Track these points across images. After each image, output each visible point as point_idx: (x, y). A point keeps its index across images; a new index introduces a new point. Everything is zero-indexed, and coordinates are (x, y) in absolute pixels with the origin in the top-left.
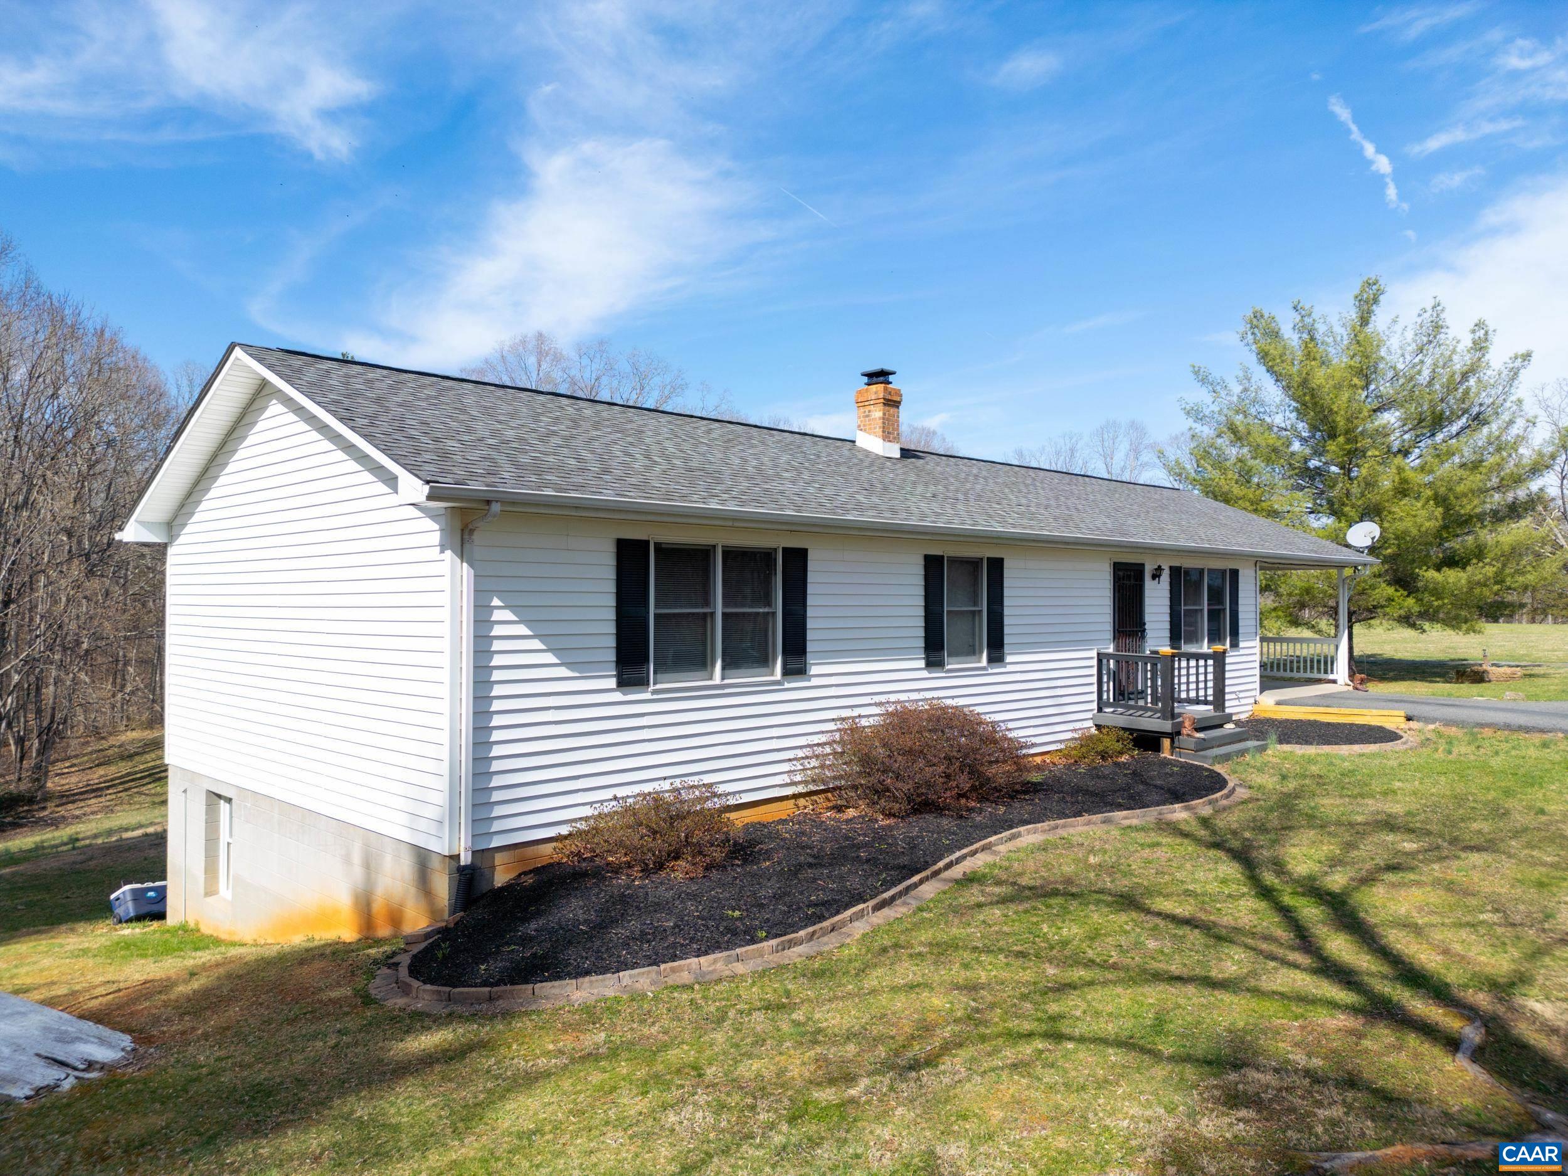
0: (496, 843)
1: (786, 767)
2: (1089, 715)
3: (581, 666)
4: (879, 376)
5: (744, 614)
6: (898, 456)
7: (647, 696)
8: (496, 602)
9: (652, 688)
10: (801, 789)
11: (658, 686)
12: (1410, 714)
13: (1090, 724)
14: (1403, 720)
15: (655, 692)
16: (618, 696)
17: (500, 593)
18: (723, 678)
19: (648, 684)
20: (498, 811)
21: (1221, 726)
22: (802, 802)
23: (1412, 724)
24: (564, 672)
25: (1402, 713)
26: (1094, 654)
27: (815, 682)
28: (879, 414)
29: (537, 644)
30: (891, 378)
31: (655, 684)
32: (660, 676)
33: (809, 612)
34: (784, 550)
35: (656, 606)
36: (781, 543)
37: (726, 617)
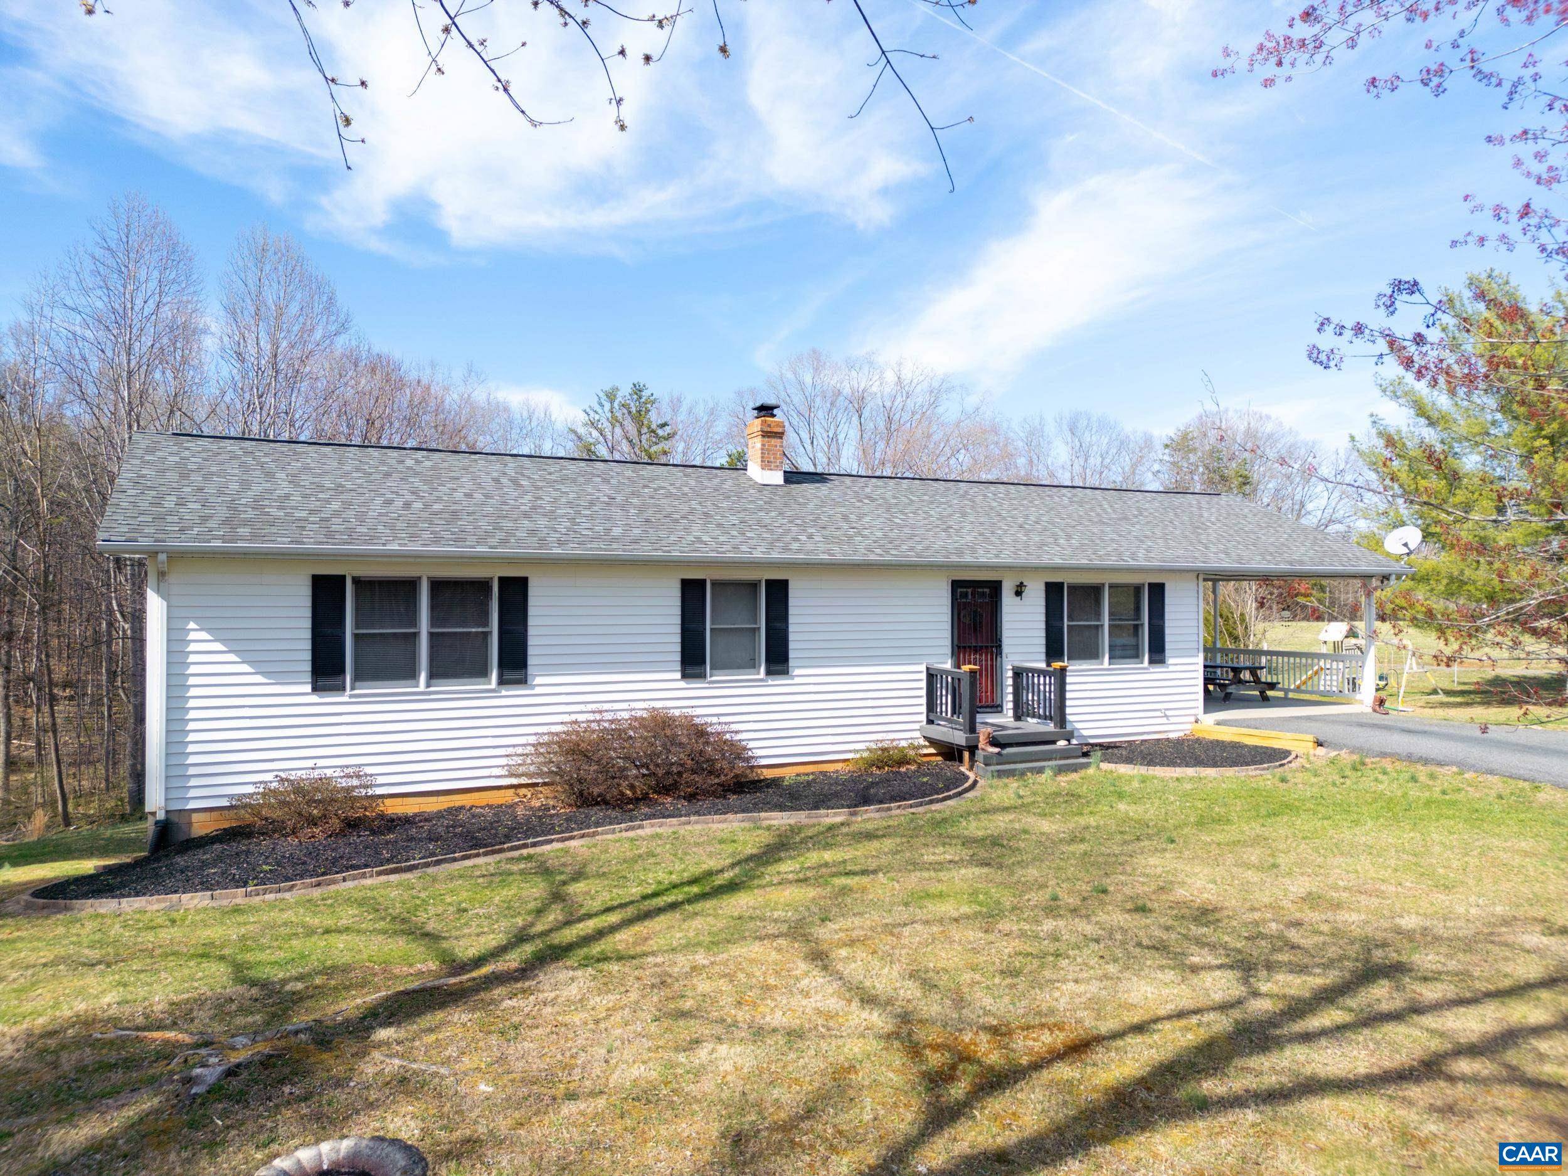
0: (192, 805)
1: (504, 761)
2: (917, 726)
3: (277, 675)
4: (765, 410)
5: (455, 633)
6: (781, 481)
7: (345, 699)
8: (192, 625)
9: (348, 692)
10: (524, 780)
11: (355, 692)
12: (1321, 739)
13: (917, 734)
14: (1311, 744)
15: (351, 696)
16: (314, 698)
17: (195, 619)
18: (428, 686)
19: (344, 689)
20: (193, 782)
21: (1054, 742)
22: (523, 791)
23: (1321, 751)
24: (259, 679)
25: (1311, 738)
26: (923, 668)
27: (538, 690)
28: (759, 445)
29: (232, 657)
30: (775, 411)
31: (352, 689)
32: (357, 684)
33: (531, 631)
34: (501, 579)
35: (357, 627)
36: (496, 573)
37: (432, 635)
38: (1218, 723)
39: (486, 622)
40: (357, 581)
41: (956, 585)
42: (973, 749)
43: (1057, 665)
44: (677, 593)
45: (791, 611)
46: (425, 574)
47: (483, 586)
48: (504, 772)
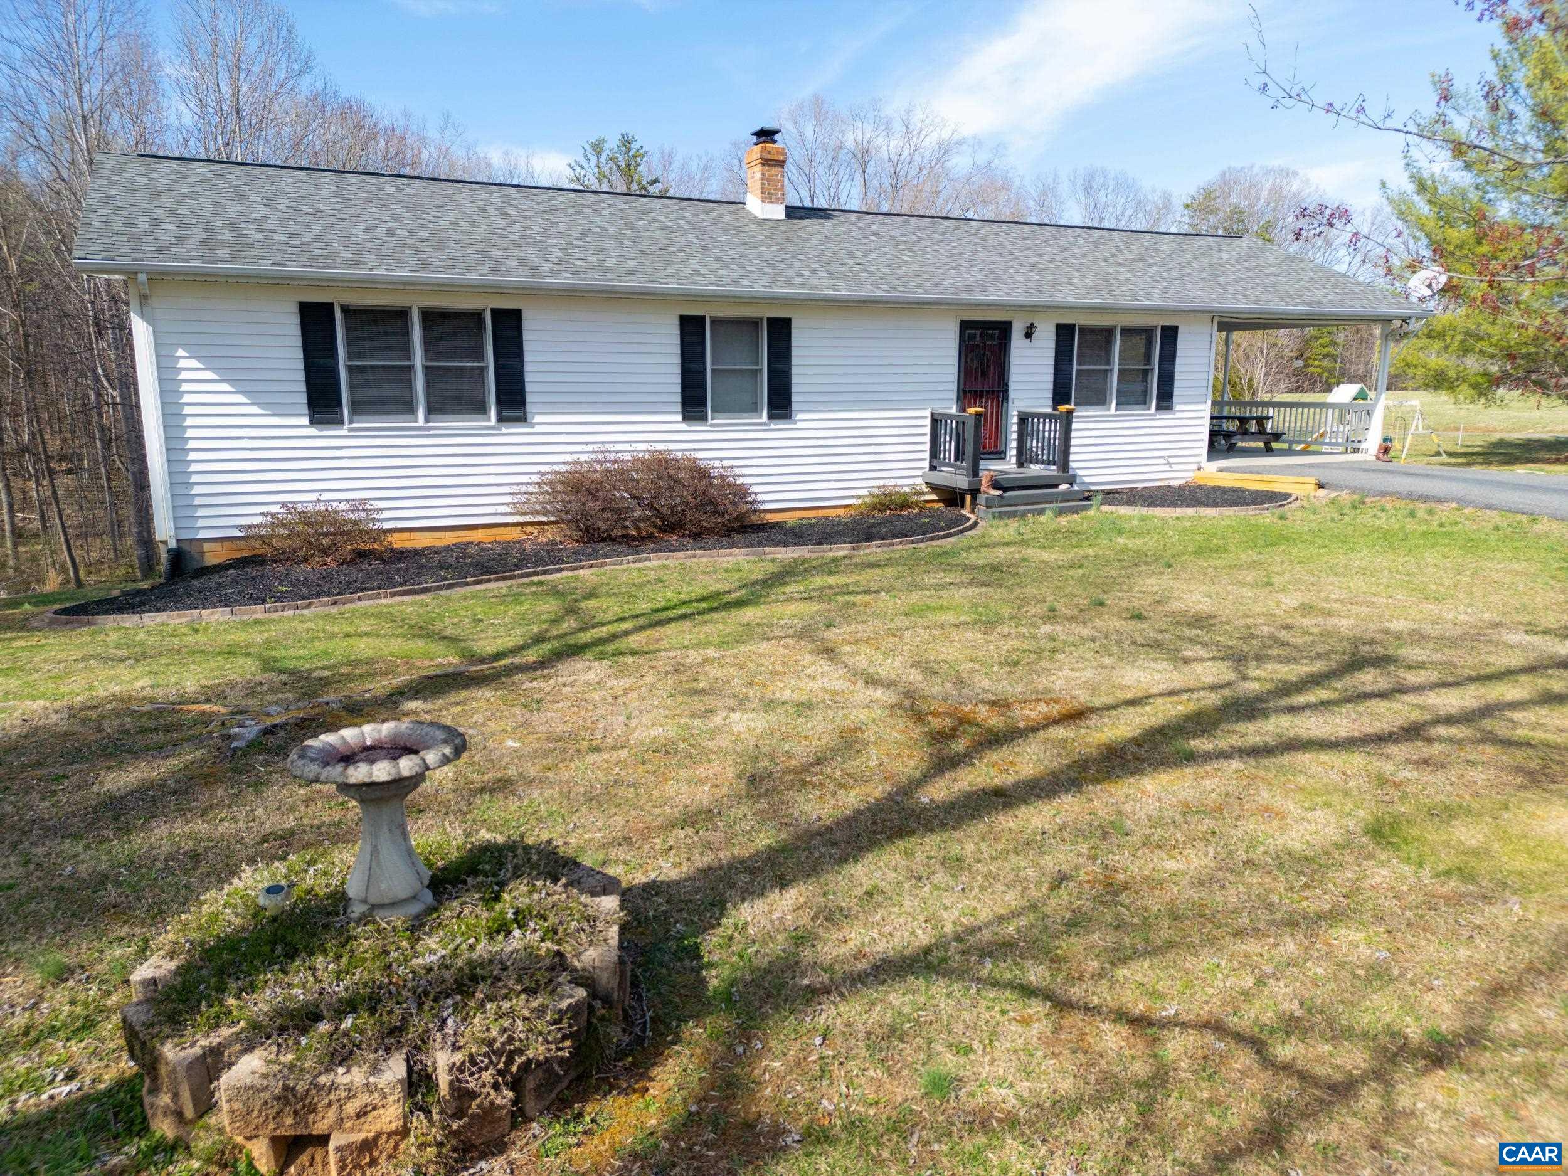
0: (202, 535)
1: (508, 499)
2: (920, 473)
3: (274, 407)
4: (766, 135)
5: (450, 367)
6: (783, 216)
7: (344, 433)
8: (181, 352)
9: (346, 426)
10: (529, 518)
11: (354, 425)
12: (1323, 481)
13: (919, 481)
14: (1313, 487)
15: (350, 430)
16: (313, 431)
17: (184, 346)
18: (427, 421)
19: (342, 422)
20: (200, 512)
21: (1056, 486)
22: (529, 529)
23: (1322, 492)
24: (255, 410)
25: (1313, 480)
26: (928, 414)
27: (538, 429)
28: (758, 175)
29: (225, 387)
30: (776, 137)
31: (351, 422)
32: (355, 418)
33: (528, 367)
34: (493, 310)
35: (350, 358)
36: (488, 304)
37: (427, 369)
38: (1221, 470)
39: (481, 356)
40: (345, 309)
41: (965, 325)
42: (975, 492)
43: (1063, 408)
44: (676, 330)
45: (794, 352)
46: (416, 303)
47: (476, 317)
48: (508, 510)
